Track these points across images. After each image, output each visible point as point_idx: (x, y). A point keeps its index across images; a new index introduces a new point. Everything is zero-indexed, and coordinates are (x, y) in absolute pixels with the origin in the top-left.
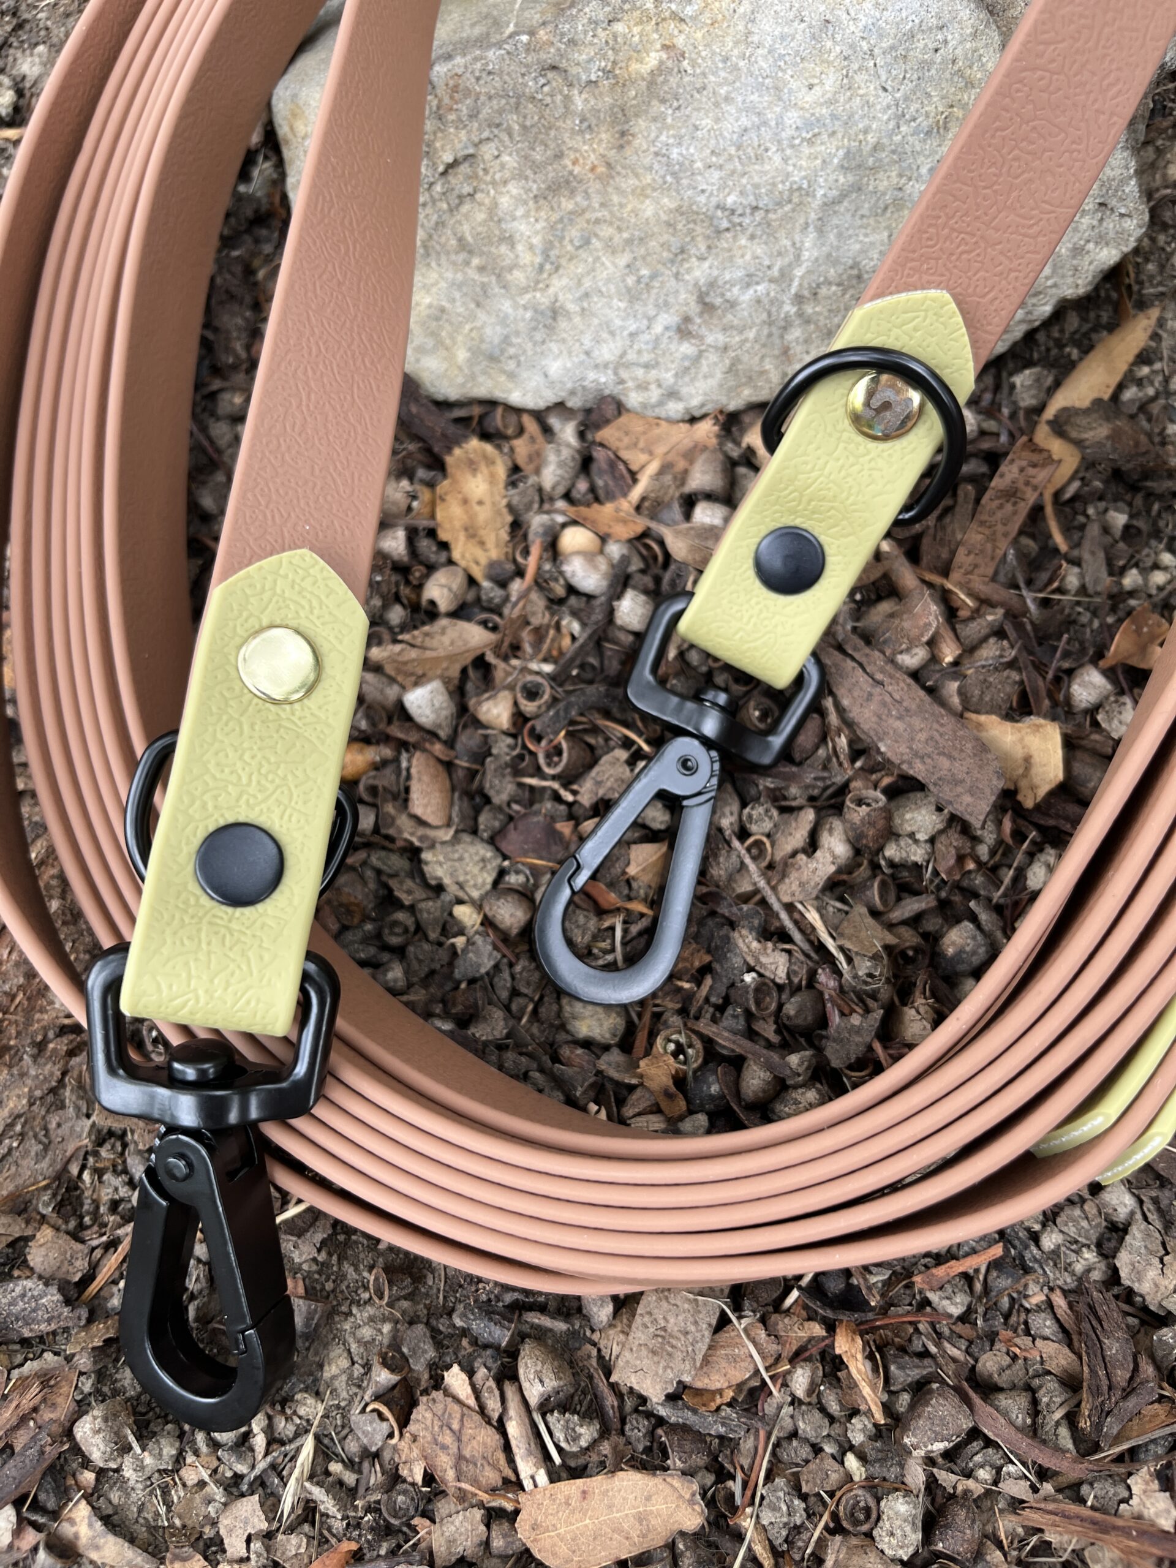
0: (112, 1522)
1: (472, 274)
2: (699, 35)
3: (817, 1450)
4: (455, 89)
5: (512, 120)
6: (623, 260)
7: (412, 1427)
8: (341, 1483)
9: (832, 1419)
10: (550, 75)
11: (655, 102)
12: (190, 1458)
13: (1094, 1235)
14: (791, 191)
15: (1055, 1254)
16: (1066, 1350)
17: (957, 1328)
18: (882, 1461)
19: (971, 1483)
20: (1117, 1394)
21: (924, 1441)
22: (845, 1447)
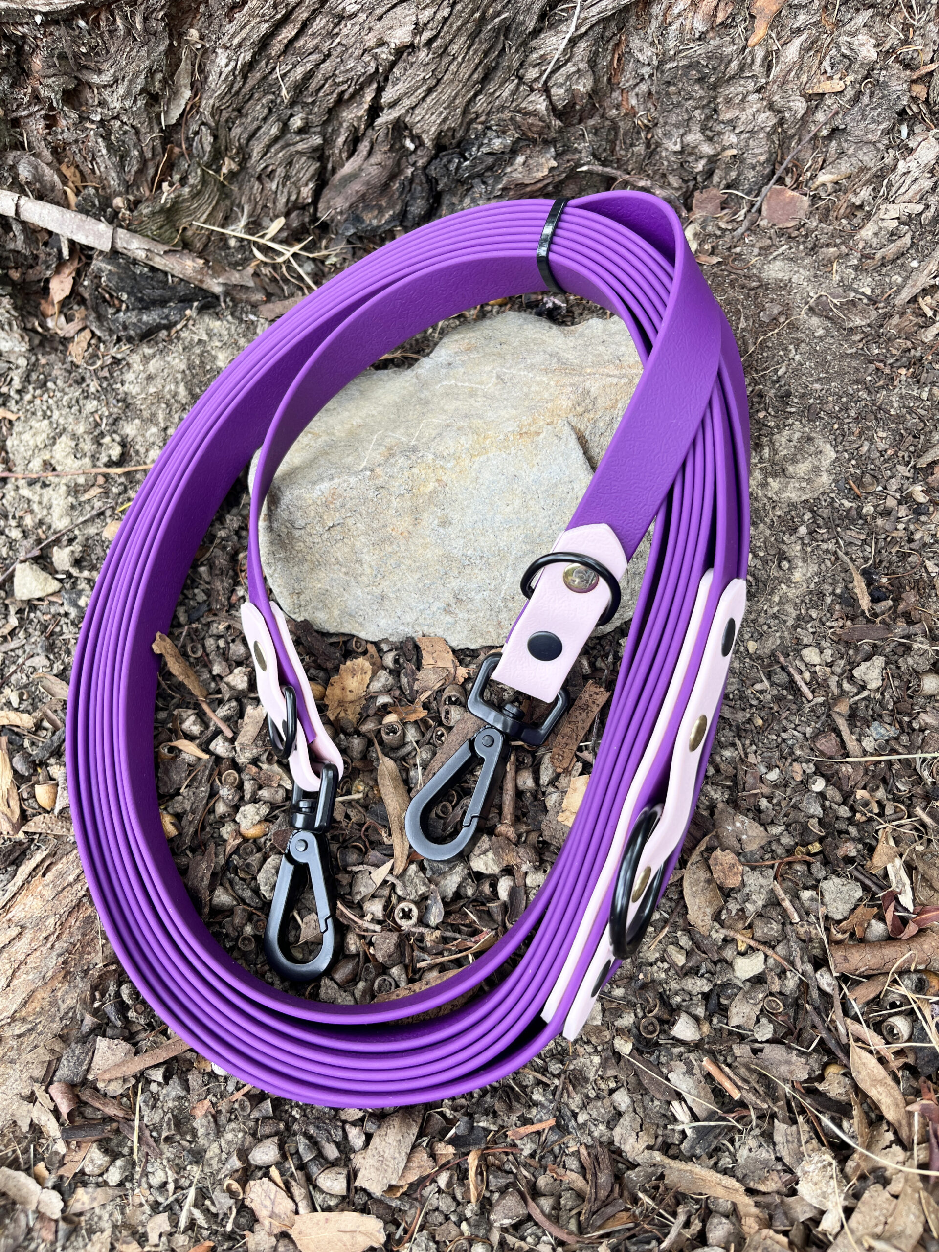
1: (342, 575)
2: (454, 477)
3: (447, 1218)
4: (334, 494)
5: (363, 509)
6: (416, 576)
8: (208, 1210)
9: (459, 1204)
10: (381, 490)
11: (432, 506)
12: (137, 1192)
13: (607, 1117)
14: (499, 551)
15: (584, 1125)
16: (581, 1178)
17: (529, 1161)
18: (477, 1226)
19: (522, 1243)
20: (599, 1203)
21: (501, 1218)
22: (462, 1218)
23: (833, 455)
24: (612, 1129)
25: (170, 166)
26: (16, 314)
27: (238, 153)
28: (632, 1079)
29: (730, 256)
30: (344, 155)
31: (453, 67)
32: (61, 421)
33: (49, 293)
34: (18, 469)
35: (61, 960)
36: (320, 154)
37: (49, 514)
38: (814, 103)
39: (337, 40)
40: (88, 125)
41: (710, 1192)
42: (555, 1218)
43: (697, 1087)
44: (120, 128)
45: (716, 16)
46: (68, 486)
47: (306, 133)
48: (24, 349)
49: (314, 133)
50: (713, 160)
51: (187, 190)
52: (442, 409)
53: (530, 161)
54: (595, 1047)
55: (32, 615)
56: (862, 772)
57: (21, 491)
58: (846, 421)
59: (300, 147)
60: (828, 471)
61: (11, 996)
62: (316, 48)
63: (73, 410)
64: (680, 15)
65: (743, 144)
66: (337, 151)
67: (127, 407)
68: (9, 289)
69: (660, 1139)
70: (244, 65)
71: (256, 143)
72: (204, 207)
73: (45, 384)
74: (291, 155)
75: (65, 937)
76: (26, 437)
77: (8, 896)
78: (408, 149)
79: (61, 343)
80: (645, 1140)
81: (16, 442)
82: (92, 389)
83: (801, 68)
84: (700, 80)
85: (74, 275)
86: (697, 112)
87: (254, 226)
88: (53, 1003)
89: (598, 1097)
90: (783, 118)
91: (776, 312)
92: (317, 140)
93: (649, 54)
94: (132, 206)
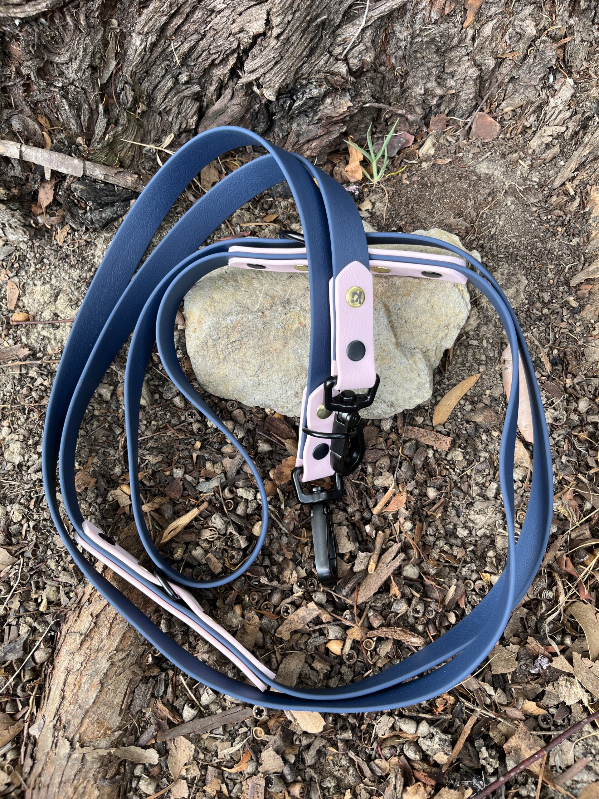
4: (238, 323)
23: (526, 282)
27: (147, 99)
29: (456, 158)
30: (215, 97)
31: (291, 49)
33: (37, 201)
36: (198, 97)
38: (499, 60)
39: (210, 25)
40: (52, 89)
44: (74, 90)
45: (444, 9)
47: (189, 84)
48: (25, 239)
49: (195, 83)
50: (442, 97)
51: (120, 128)
53: (335, 102)
57: (41, 333)
59: (186, 93)
60: (524, 292)
61: (113, 638)
62: (196, 31)
64: (423, 9)
65: (458, 86)
66: (210, 95)
68: (18, 204)
70: (150, 44)
71: (158, 92)
73: (42, 261)
74: (181, 99)
76: (37, 296)
78: (256, 94)
79: (46, 231)
81: (30, 301)
83: (492, 39)
84: (437, 52)
85: (53, 188)
86: (434, 69)
88: (136, 638)
90: (481, 70)
92: (197, 88)
93: (406, 34)
94: (88, 142)
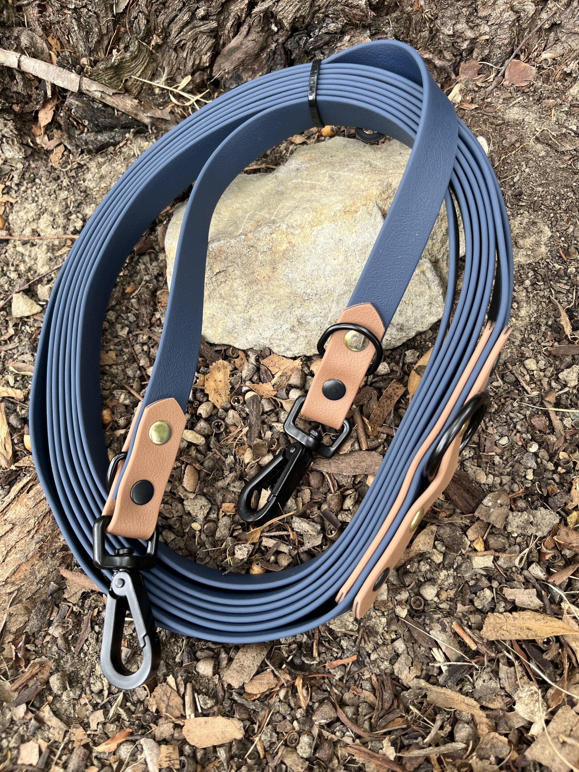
0: (56, 713)
1: (224, 305)
2: (300, 240)
3: (284, 718)
4: (220, 251)
5: (239, 261)
6: (273, 306)
7: (154, 693)
8: (129, 709)
9: (292, 709)
10: (251, 248)
11: (284, 259)
12: (83, 695)
13: (390, 657)
14: (328, 290)
15: (375, 661)
16: (372, 695)
17: (338, 683)
18: (304, 724)
19: (333, 736)
20: (384, 711)
21: (319, 719)
22: (294, 718)
23: (550, 234)
24: (393, 665)
25: (118, 40)
26: (17, 133)
27: (162, 32)
28: (407, 634)
29: (483, 104)
30: (231, 35)
32: (44, 204)
33: (38, 121)
34: (16, 234)
35: (38, 546)
36: (215, 33)
37: (35, 263)
38: (540, 7)
40: (66, 11)
41: (456, 707)
42: (355, 721)
43: (448, 640)
44: (87, 13)
46: (48, 246)
47: (207, 20)
48: (21, 157)
49: (212, 20)
50: (473, 41)
51: (128, 54)
52: (292, 197)
53: (353, 39)
54: (383, 613)
55: (23, 328)
56: (562, 440)
57: (17, 249)
58: (559, 212)
59: (203, 28)
60: (545, 244)
61: (5, 568)
63: (52, 197)
65: (493, 32)
66: (226, 32)
67: (87, 196)
68: (12, 116)
69: (424, 672)
71: (174, 25)
72: (139, 66)
73: (34, 180)
74: (196, 34)
75: (40, 531)
76: (21, 214)
77: (5, 505)
78: (273, 30)
79: (45, 154)
80: (415, 672)
81: (15, 217)
82: (64, 184)
85: (54, 109)
86: (464, 10)
87: (172, 81)
88: (33, 573)
89: (384, 644)
90: (519, 16)
91: (513, 140)
92: (214, 24)
94: (92, 64)
